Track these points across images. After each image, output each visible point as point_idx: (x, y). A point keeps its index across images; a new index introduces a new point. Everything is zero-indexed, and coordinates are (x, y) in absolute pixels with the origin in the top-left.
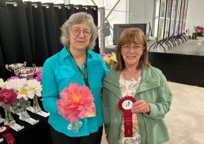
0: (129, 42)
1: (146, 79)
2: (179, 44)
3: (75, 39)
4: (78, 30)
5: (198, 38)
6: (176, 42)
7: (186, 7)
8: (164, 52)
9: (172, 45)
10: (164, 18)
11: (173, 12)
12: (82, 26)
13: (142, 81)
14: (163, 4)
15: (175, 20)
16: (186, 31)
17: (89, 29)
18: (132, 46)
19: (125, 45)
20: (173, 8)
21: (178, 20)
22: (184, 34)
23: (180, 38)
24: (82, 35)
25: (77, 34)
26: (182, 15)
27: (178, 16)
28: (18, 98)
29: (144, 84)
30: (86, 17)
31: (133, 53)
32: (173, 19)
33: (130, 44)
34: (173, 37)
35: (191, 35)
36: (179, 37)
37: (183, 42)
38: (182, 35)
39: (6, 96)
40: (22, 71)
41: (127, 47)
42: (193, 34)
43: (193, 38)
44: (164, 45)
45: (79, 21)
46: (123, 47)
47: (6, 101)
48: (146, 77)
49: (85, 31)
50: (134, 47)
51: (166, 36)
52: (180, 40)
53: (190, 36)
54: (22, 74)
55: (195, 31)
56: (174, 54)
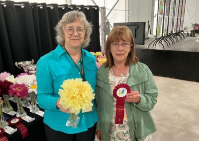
0: (118, 40)
1: (133, 75)
2: (178, 41)
3: (70, 38)
4: (71, 29)
5: (196, 35)
6: (175, 39)
7: (184, 5)
8: (162, 49)
9: (171, 42)
10: (163, 16)
11: (171, 10)
12: (75, 25)
13: (129, 77)
14: (161, 3)
15: (173, 18)
16: (185, 29)
17: (82, 27)
18: (120, 43)
19: (114, 43)
20: (172, 6)
21: (176, 17)
22: (183, 31)
23: (179, 35)
24: (76, 33)
25: (71, 33)
26: (180, 13)
27: (176, 14)
28: (29, 92)
29: (132, 79)
30: (78, 15)
31: (122, 51)
32: (171, 17)
33: (119, 41)
34: (172, 34)
35: (190, 33)
36: (177, 34)
37: (181, 39)
38: (180, 32)
39: (19, 90)
40: (30, 68)
41: (115, 44)
42: (192, 31)
43: (191, 36)
44: (163, 42)
45: (72, 20)
46: (112, 44)
47: (18, 95)
48: (133, 73)
49: (79, 29)
50: (122, 45)
51: (165, 33)
52: (178, 37)
53: (188, 34)
54: (30, 70)
55: (193, 29)
56: (173, 51)
